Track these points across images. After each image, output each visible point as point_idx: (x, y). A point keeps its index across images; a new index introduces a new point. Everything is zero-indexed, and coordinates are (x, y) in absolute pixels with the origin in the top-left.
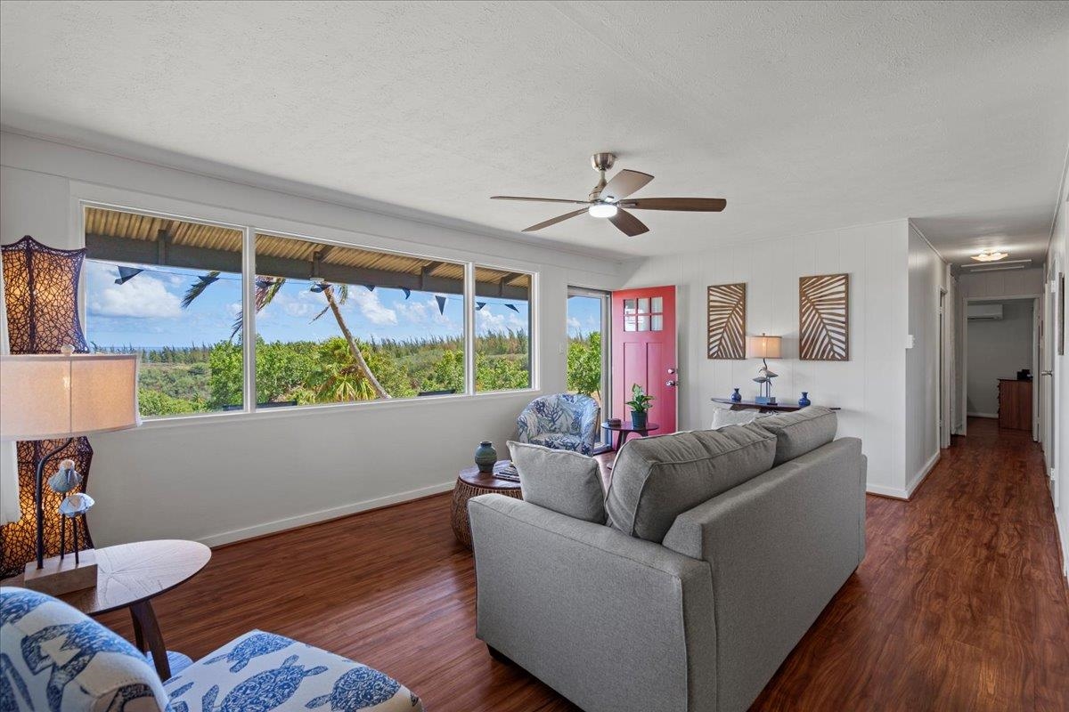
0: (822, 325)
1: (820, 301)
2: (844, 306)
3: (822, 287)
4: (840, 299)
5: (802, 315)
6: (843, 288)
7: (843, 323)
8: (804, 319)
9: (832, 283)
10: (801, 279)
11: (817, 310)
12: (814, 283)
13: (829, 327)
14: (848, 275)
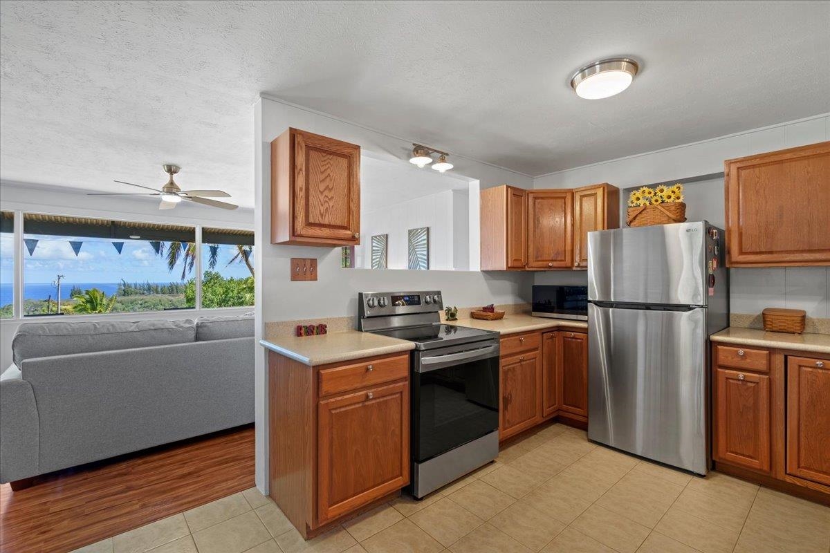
1: (417, 246)
2: (426, 249)
3: (418, 236)
4: (424, 244)
5: (409, 255)
6: (426, 237)
7: (426, 260)
8: (410, 258)
9: (422, 233)
10: (410, 232)
11: (416, 252)
12: (414, 233)
13: (421, 264)
14: (428, 228)
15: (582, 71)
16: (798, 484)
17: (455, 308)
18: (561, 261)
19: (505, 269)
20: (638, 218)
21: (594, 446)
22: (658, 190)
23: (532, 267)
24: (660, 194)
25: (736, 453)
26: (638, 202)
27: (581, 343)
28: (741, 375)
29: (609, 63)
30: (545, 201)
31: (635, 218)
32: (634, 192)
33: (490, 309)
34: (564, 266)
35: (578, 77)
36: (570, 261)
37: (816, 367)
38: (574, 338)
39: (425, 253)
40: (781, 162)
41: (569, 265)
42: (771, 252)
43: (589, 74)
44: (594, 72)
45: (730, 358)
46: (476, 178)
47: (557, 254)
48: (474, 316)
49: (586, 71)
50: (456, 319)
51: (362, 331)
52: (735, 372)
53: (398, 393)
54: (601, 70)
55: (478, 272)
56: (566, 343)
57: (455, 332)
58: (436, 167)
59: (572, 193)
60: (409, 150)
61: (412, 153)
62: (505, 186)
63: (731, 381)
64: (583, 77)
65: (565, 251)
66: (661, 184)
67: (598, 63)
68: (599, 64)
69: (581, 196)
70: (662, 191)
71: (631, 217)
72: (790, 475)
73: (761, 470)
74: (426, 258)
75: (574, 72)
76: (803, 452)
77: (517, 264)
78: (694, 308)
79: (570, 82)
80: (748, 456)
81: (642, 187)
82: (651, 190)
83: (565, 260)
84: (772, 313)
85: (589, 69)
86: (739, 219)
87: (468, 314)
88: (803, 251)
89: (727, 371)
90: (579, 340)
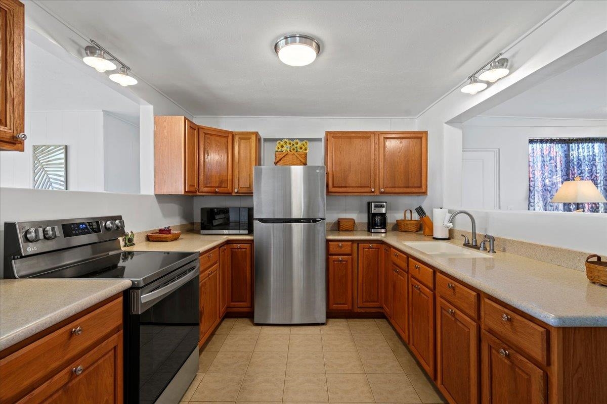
0: (49, 183)
1: (47, 165)
2: (63, 169)
3: (49, 154)
4: (60, 164)
5: (35, 174)
6: (63, 156)
7: (62, 181)
8: (36, 178)
9: (56, 152)
10: (34, 146)
11: (46, 171)
12: (42, 151)
13: (53, 185)
14: (66, 146)
15: (286, 38)
16: (363, 311)
17: (132, 232)
18: (225, 187)
19: (183, 193)
20: (283, 160)
21: (260, 328)
22: (294, 142)
23: (202, 192)
24: (295, 145)
25: (338, 304)
26: (283, 149)
27: (245, 252)
28: (340, 258)
29: (306, 38)
30: (213, 138)
31: (280, 160)
32: (279, 141)
33: (167, 231)
34: (227, 192)
35: (282, 43)
36: (231, 188)
37: (370, 248)
38: (240, 248)
39: (63, 174)
40: (350, 138)
41: (231, 191)
42: (346, 187)
43: (291, 43)
44: (295, 42)
45: (335, 249)
46: (151, 104)
47: (221, 182)
48: (149, 239)
49: (289, 39)
50: (134, 244)
51: (16, 278)
52: (337, 257)
53: (110, 351)
54: (300, 42)
55: (152, 196)
56: (233, 254)
57: (131, 258)
58: (115, 78)
59: (233, 135)
60: (80, 46)
61: (84, 52)
62: (183, 117)
63: (335, 262)
64: (287, 43)
65: (227, 180)
66: (297, 139)
67: (298, 35)
68: (299, 37)
69: (239, 138)
70: (297, 143)
71: (278, 159)
72: (360, 308)
73: (349, 310)
74: (63, 179)
75: (280, 37)
76: (364, 294)
77: (193, 189)
78: (319, 221)
79: (274, 45)
80: (343, 304)
81: (285, 139)
82: (292, 142)
83: (227, 187)
84: (344, 221)
85: (290, 38)
86: (332, 167)
87: (143, 237)
88: (358, 187)
89: (334, 257)
90: (244, 250)
